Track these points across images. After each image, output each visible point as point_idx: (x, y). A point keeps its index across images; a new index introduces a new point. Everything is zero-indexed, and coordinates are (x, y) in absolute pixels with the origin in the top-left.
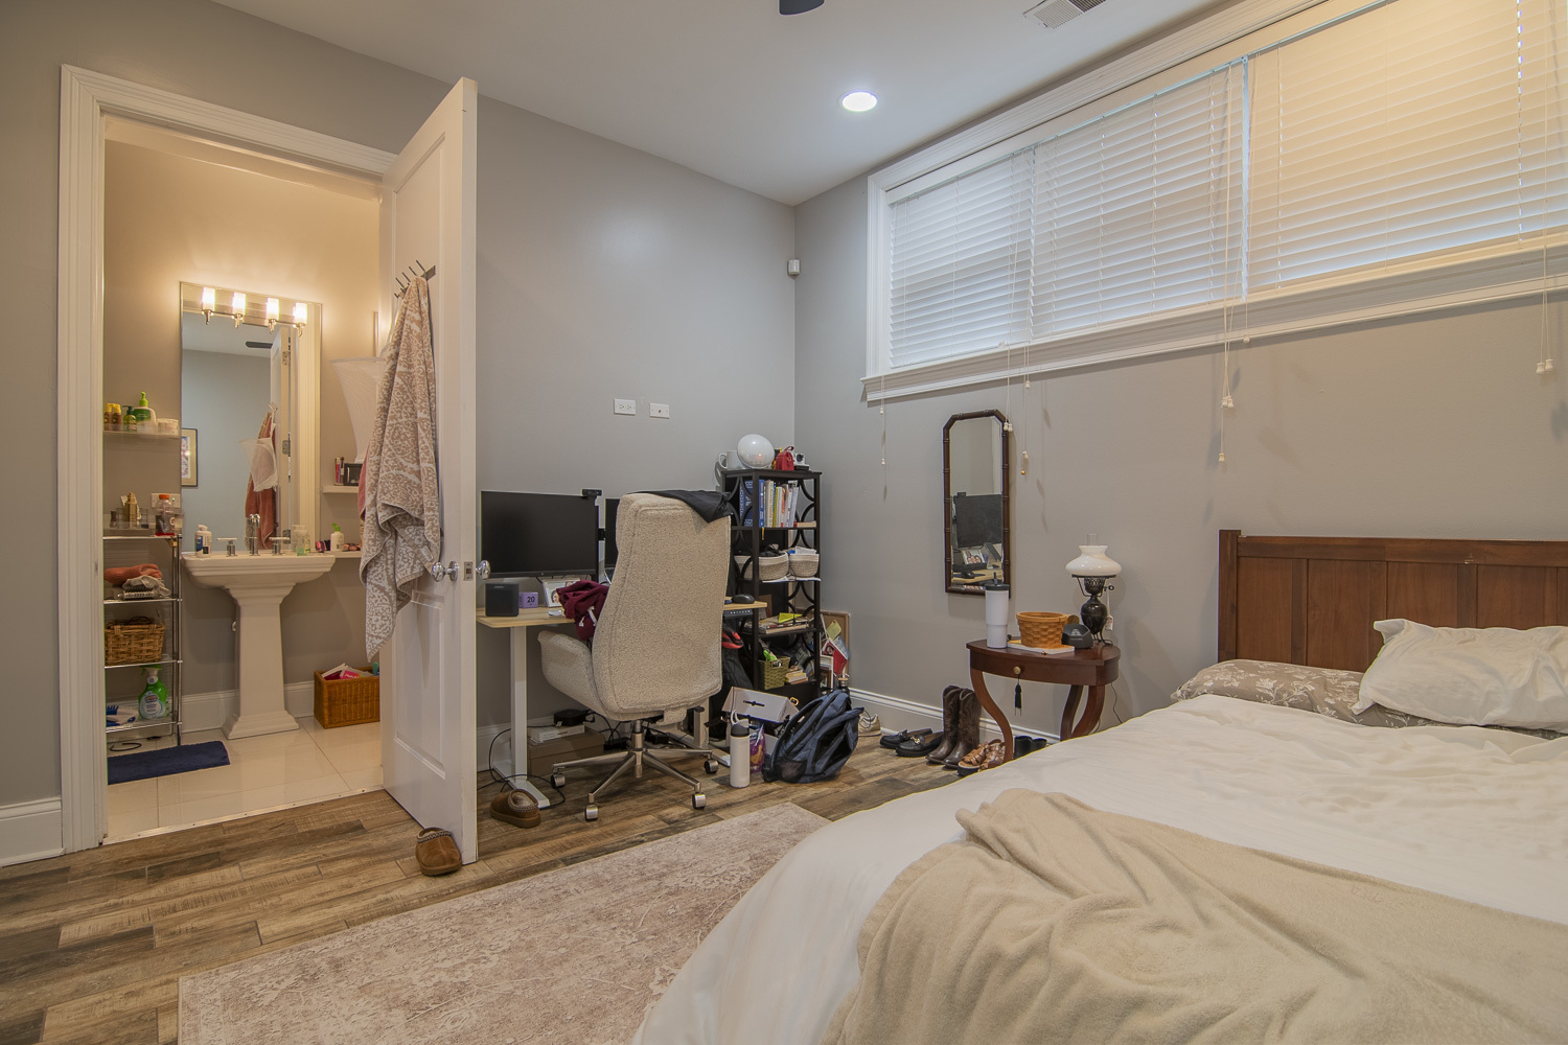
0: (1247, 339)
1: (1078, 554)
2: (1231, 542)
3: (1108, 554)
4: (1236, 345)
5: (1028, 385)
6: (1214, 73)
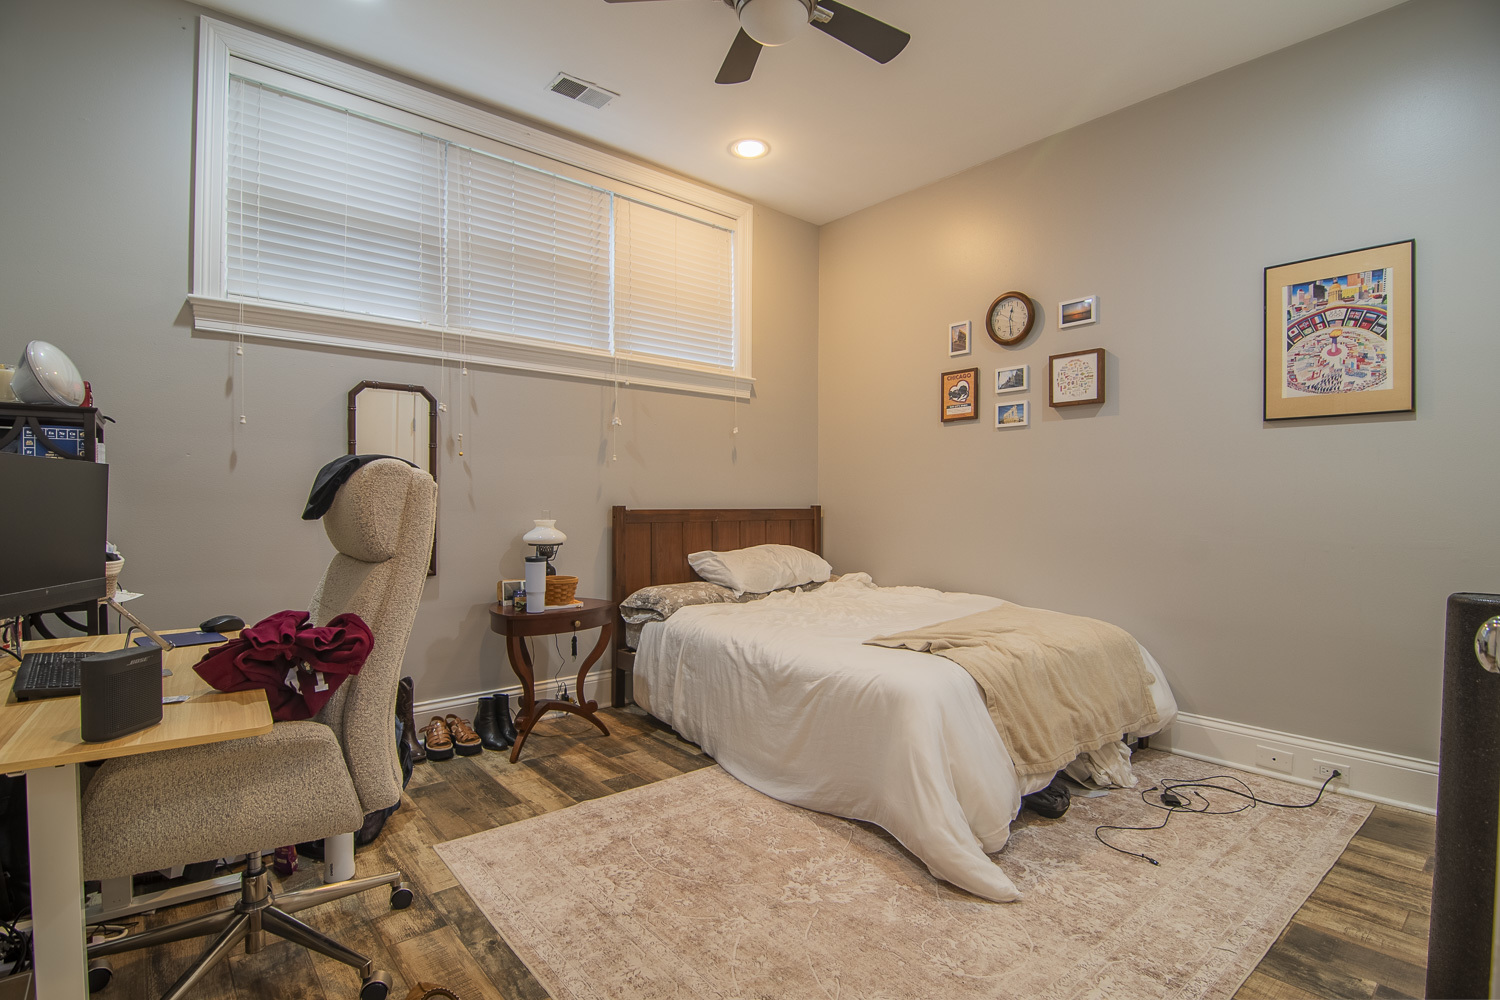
0: (627, 383)
1: (533, 527)
2: (618, 513)
3: (557, 526)
4: (622, 385)
5: (465, 372)
6: (592, 189)
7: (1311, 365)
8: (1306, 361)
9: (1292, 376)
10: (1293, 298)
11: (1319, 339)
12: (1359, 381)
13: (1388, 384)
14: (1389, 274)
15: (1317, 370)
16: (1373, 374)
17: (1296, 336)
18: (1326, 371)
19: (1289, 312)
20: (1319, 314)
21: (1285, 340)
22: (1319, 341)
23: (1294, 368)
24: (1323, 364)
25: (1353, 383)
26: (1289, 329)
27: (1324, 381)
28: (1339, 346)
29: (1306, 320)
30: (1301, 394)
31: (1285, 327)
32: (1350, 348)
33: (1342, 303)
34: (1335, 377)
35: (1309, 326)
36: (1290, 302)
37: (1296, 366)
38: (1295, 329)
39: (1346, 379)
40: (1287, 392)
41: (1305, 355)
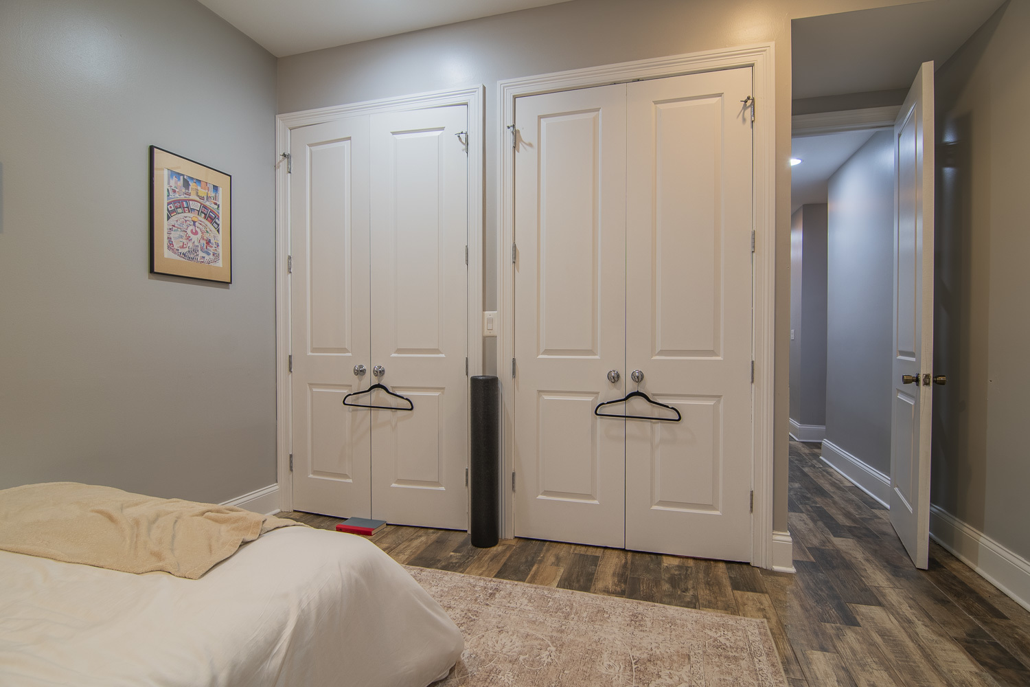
7: (181, 237)
8: (178, 233)
9: (171, 244)
10: (171, 181)
11: (186, 219)
12: (207, 257)
13: (220, 264)
14: (220, 190)
15: (185, 242)
16: (214, 255)
17: (174, 211)
18: (190, 245)
19: (168, 190)
20: (186, 200)
21: (166, 212)
22: (186, 221)
23: (172, 236)
24: (189, 238)
25: (204, 257)
26: (169, 204)
27: (189, 252)
28: (197, 229)
29: (178, 201)
30: (176, 257)
31: (166, 202)
32: (202, 233)
33: (198, 199)
34: (195, 251)
35: (180, 207)
36: (169, 183)
37: (174, 235)
38: (171, 205)
39: (201, 254)
40: (167, 254)
41: (178, 228)
